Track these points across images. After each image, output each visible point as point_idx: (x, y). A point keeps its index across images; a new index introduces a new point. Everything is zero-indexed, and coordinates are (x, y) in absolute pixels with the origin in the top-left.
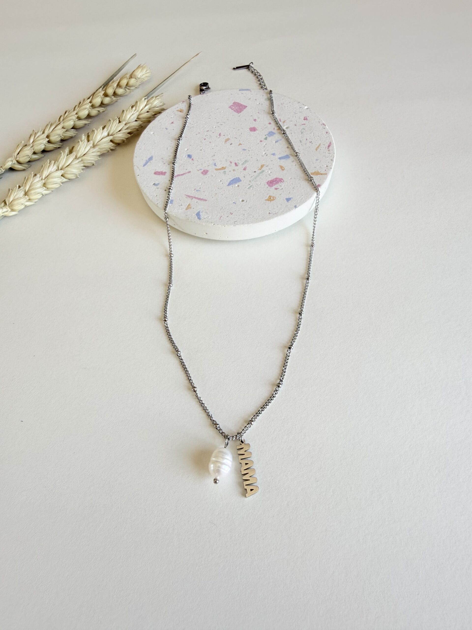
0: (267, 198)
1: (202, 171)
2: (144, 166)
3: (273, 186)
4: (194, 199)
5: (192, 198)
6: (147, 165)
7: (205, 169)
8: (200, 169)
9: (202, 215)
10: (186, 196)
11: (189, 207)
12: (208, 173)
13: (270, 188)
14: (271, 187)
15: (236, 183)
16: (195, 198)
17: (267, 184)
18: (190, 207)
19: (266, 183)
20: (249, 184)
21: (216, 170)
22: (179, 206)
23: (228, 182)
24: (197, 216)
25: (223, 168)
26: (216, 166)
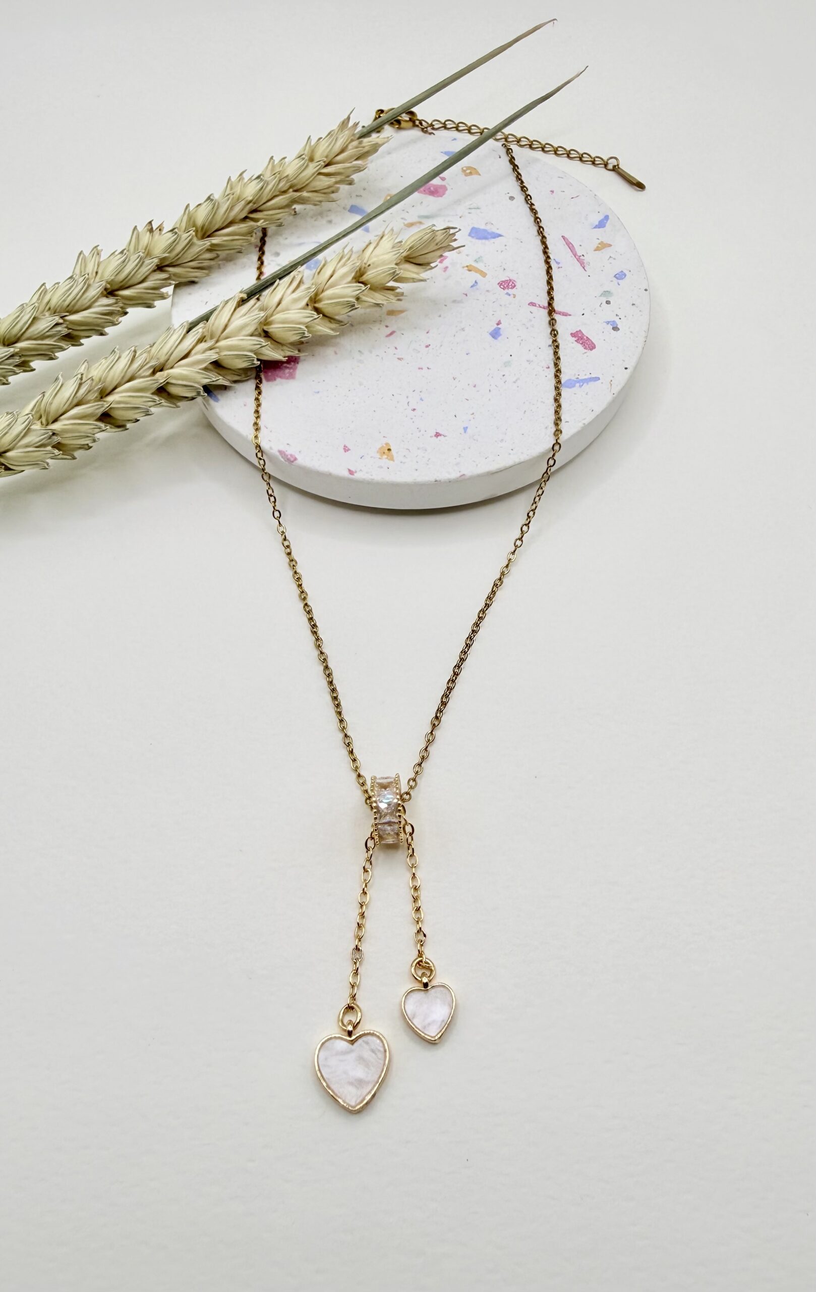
0: (475, 177)
1: (510, 291)
2: (598, 379)
3: (441, 186)
4: (579, 253)
5: (582, 257)
6: (590, 376)
7: (502, 290)
8: (509, 295)
9: (596, 219)
10: (585, 268)
11: (602, 246)
12: (504, 278)
13: (450, 186)
14: (447, 186)
15: (485, 230)
16: (575, 255)
17: (444, 194)
18: (599, 246)
19: (444, 196)
20: (469, 213)
21: (484, 274)
22: (615, 259)
23: (493, 240)
24: (606, 223)
25: (470, 269)
26: (476, 282)
